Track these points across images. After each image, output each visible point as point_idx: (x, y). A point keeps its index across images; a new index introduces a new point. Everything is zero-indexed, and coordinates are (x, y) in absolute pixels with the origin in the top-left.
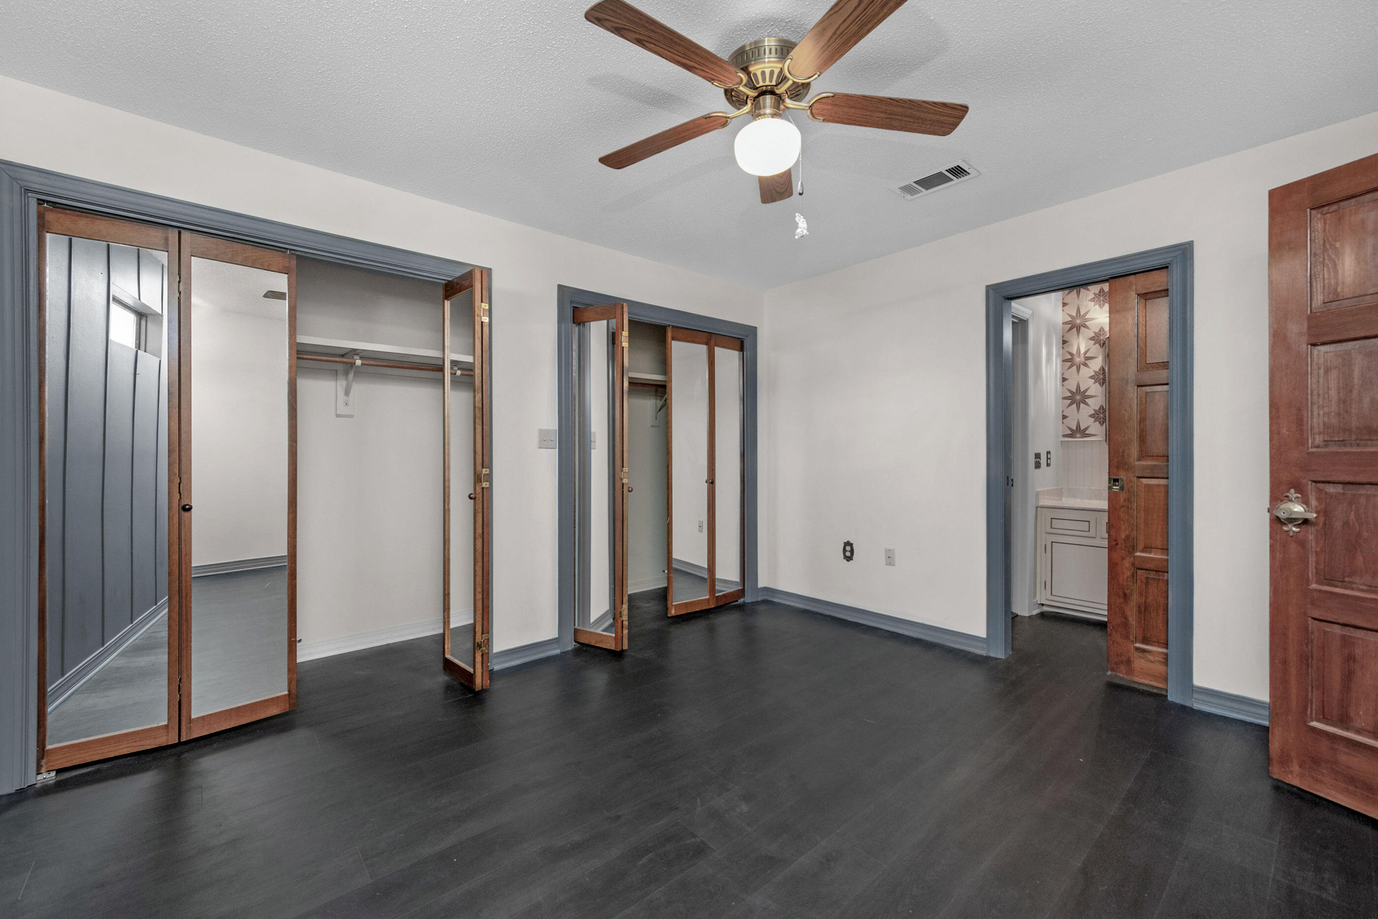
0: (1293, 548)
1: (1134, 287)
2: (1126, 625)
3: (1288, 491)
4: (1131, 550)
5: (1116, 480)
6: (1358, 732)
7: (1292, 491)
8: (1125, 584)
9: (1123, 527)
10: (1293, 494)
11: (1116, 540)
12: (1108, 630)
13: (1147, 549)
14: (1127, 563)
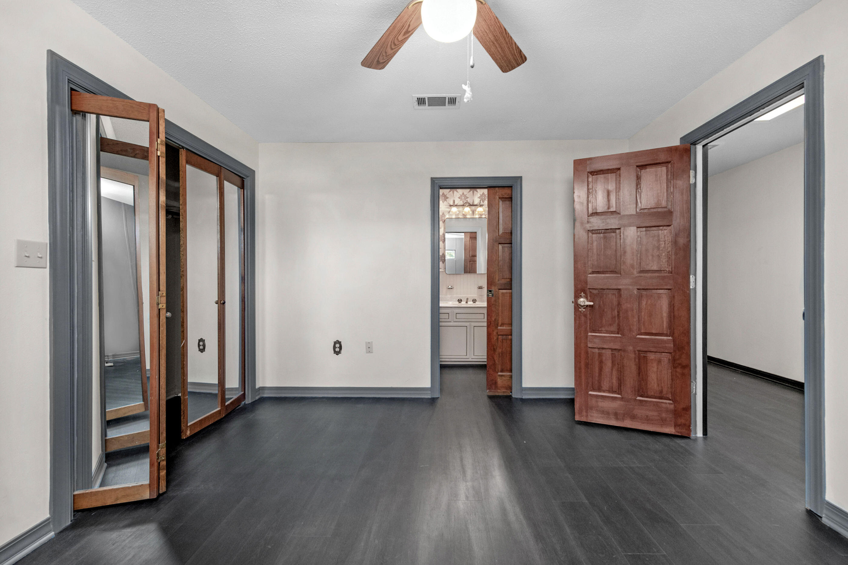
0: (583, 318)
1: (498, 194)
2: (494, 364)
3: (581, 293)
4: (496, 326)
5: (490, 291)
6: (604, 391)
7: (582, 293)
8: (494, 343)
9: (493, 315)
10: (582, 294)
11: (490, 322)
12: (487, 368)
13: (502, 325)
14: (495, 333)
